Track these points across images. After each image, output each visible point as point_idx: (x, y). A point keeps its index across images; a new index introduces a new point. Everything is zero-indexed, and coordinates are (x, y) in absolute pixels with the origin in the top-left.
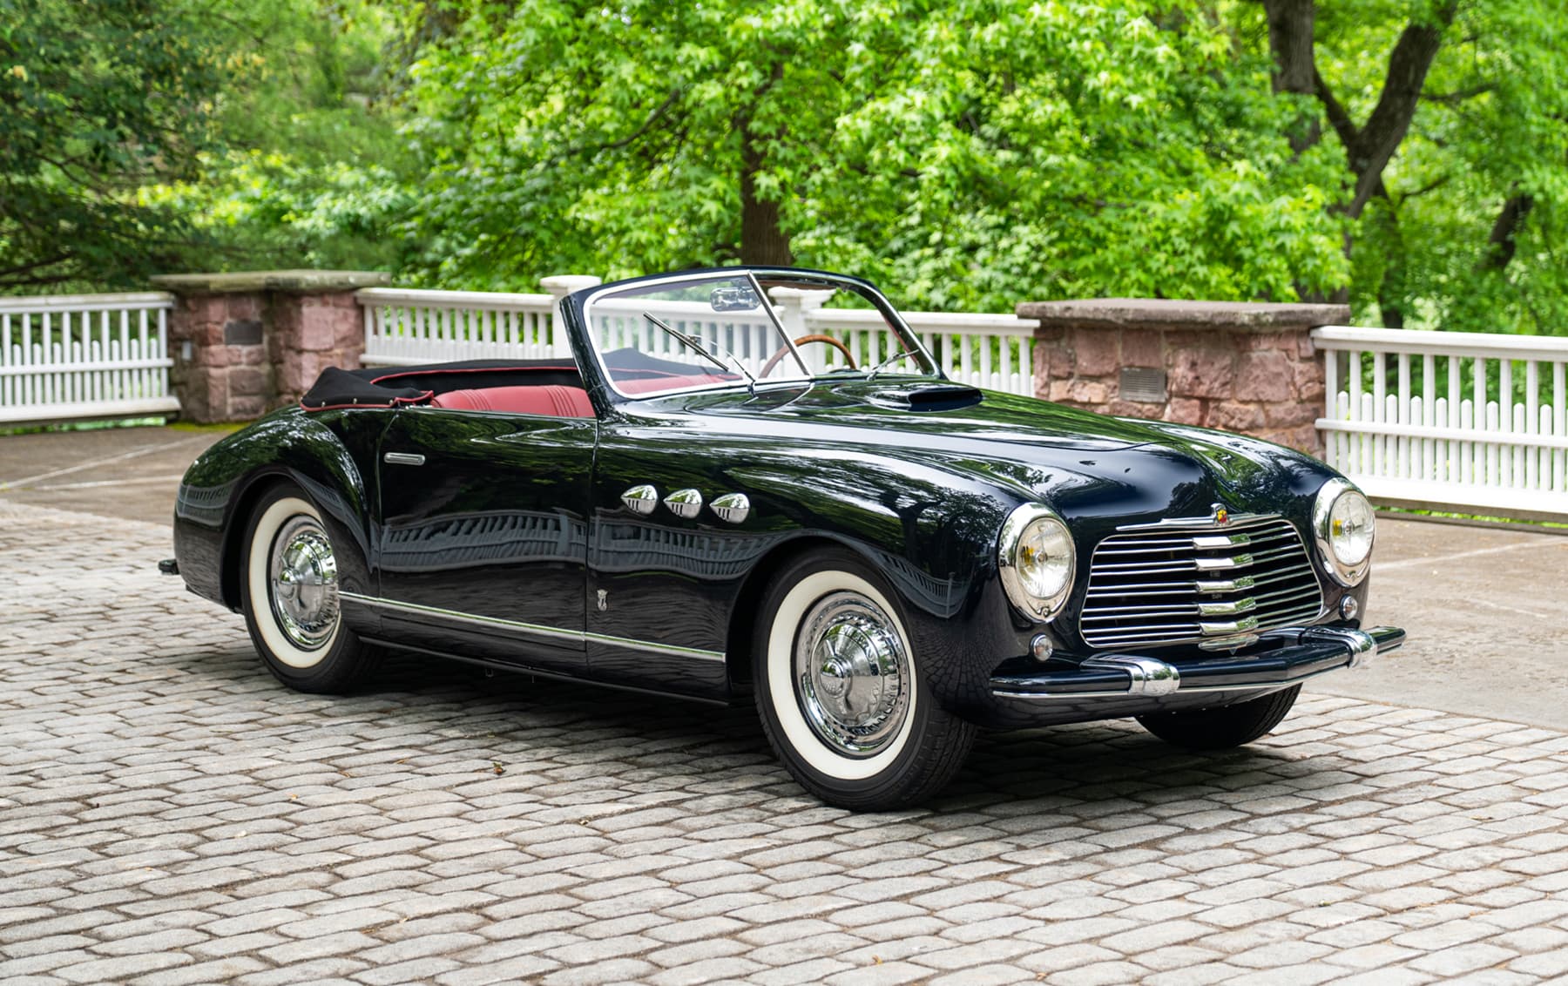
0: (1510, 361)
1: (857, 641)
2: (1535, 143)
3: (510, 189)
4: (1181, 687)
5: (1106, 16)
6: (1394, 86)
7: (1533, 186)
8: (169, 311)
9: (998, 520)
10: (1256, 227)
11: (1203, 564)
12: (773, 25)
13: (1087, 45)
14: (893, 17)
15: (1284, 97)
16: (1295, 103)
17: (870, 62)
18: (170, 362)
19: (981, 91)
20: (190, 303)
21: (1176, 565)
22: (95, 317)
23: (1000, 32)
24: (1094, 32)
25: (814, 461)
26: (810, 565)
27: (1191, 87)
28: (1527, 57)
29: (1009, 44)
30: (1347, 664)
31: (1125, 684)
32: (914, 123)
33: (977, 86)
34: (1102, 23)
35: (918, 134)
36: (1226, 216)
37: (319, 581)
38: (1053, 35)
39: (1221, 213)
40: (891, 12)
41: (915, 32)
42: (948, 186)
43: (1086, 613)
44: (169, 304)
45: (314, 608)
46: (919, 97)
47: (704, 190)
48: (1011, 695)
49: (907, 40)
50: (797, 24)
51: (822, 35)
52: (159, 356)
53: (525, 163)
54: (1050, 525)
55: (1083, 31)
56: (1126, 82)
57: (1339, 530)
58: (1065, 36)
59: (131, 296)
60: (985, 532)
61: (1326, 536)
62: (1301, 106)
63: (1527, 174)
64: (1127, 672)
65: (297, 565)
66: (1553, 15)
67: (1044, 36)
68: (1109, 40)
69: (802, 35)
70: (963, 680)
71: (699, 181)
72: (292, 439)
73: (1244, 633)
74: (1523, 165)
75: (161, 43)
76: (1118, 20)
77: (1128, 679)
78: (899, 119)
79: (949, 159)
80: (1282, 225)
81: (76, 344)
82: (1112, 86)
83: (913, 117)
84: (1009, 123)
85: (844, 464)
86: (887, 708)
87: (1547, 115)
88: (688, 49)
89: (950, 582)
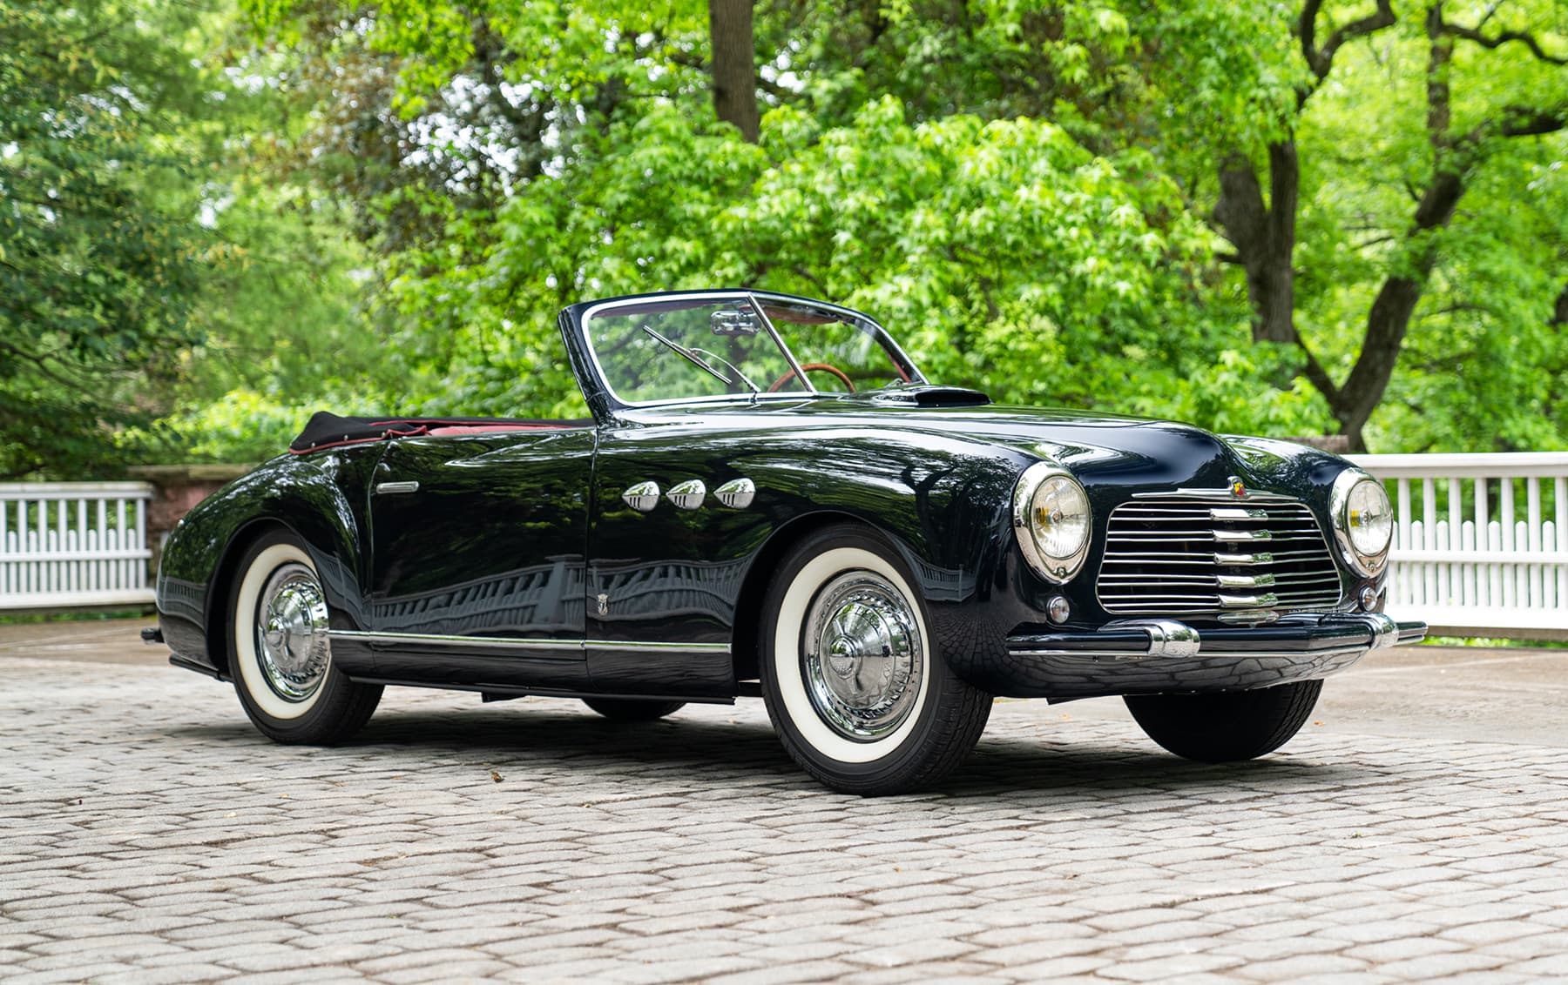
0: (1511, 479)
1: (869, 621)
2: (1516, 392)
3: (493, 396)
4: (1201, 651)
5: (1093, 203)
6: (1374, 340)
7: (1516, 432)
8: (147, 502)
9: (1011, 480)
10: (1244, 419)
11: (1221, 535)
12: (759, 216)
13: (1074, 232)
14: (881, 204)
15: (1265, 344)
16: (1277, 351)
17: (856, 252)
18: (148, 553)
19: (965, 318)
20: (169, 492)
21: (1193, 536)
22: (72, 505)
23: (986, 217)
24: (1080, 219)
25: (819, 442)
26: (817, 545)
27: (1173, 336)
28: (1507, 305)
29: (996, 229)
30: (1369, 644)
31: (1145, 645)
32: (900, 310)
33: (961, 313)
34: (1089, 210)
35: (905, 320)
36: (1215, 406)
37: (308, 631)
38: (1041, 219)
39: (1210, 404)
40: (876, 201)
41: (901, 222)
42: (935, 372)
43: (1103, 579)
44: (147, 495)
45: (303, 657)
46: (905, 283)
47: (691, 385)
48: (1028, 653)
49: (893, 229)
50: (783, 214)
51: (808, 227)
52: (137, 546)
53: (508, 373)
54: (1064, 484)
55: (1069, 218)
56: (1113, 269)
57: (1356, 520)
58: (1053, 222)
59: (109, 486)
60: (997, 495)
61: (1345, 528)
62: (1283, 354)
63: (1509, 423)
64: (1147, 632)
65: (287, 613)
66: (1530, 268)
67: (1031, 219)
68: (1097, 225)
69: (788, 227)
70: (979, 649)
71: (685, 376)
72: (281, 488)
73: (1263, 608)
74: (1504, 415)
75: (141, 231)
76: (1104, 208)
77: (1147, 640)
78: (885, 305)
79: (935, 344)
80: (1272, 417)
81: (53, 533)
82: (1099, 272)
83: (900, 303)
84: (993, 350)
85: (852, 442)
86: (897, 689)
87: (1527, 365)
88: (672, 243)
89: (961, 572)
